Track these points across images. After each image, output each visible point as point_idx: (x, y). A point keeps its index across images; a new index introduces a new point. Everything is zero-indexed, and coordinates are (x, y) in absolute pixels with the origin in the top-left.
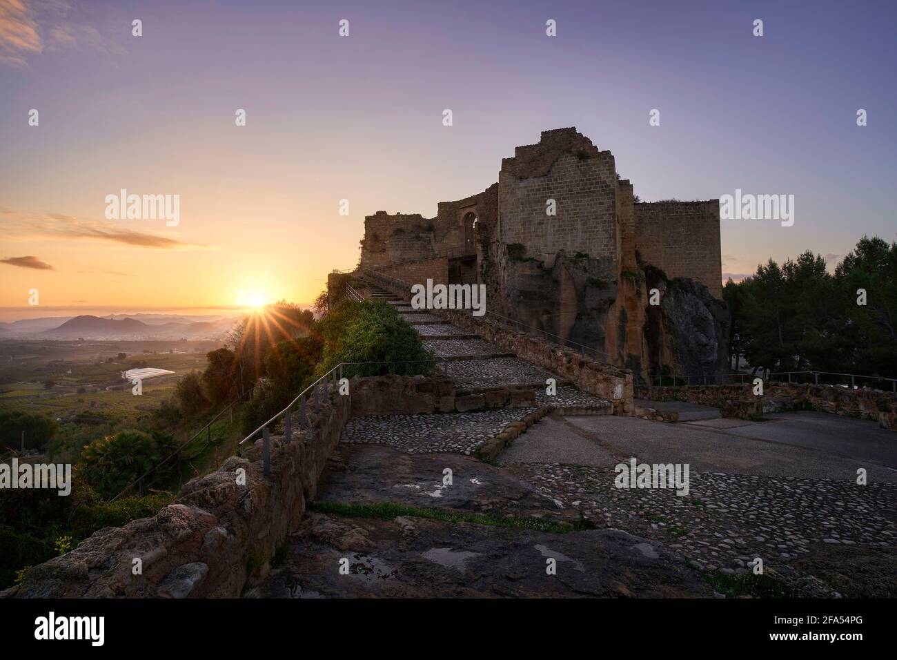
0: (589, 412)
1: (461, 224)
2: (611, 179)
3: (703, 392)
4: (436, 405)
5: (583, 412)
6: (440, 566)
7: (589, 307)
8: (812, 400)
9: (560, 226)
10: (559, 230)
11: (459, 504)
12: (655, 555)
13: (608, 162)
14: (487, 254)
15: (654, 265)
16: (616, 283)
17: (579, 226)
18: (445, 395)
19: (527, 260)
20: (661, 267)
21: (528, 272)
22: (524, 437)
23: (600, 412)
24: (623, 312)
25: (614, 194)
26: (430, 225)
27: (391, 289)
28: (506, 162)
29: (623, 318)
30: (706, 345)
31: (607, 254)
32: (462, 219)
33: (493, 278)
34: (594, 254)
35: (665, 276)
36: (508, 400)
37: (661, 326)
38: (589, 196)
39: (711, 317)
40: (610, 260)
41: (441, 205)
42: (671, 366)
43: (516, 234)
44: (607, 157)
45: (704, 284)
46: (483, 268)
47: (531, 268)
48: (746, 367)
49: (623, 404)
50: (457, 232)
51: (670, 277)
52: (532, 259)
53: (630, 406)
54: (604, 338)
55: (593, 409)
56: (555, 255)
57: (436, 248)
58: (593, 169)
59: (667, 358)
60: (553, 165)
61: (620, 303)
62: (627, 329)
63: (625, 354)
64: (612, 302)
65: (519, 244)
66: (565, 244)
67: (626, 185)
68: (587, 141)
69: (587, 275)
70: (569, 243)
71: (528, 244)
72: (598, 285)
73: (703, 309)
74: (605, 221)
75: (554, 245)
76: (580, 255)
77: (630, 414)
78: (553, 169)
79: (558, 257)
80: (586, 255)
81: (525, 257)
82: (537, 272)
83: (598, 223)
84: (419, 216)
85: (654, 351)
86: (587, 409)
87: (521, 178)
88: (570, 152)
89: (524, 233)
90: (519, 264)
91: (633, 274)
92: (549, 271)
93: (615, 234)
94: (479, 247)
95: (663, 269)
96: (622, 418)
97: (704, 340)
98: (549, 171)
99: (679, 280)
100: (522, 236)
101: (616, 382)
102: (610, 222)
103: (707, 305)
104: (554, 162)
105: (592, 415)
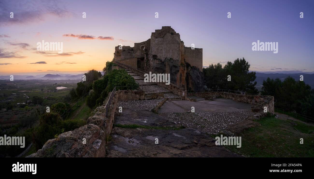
0: (177, 99)
1: (140, 49)
2: (179, 40)
3: (200, 94)
4: (140, 98)
5: (175, 100)
6: (151, 141)
7: (173, 72)
8: (222, 96)
9: (166, 51)
10: (166, 52)
11: (152, 124)
12: (200, 133)
13: (178, 36)
14: (147, 57)
15: (188, 62)
16: (179, 66)
17: (171, 51)
18: (142, 95)
19: (158, 59)
20: (190, 63)
21: (158, 62)
22: (163, 106)
23: (179, 99)
24: (181, 74)
25: (179, 44)
26: (132, 49)
27: (123, 66)
28: (153, 33)
29: (181, 75)
30: (199, 83)
31: (177, 59)
32: (141, 47)
33: (149, 64)
34: (174, 59)
35: (190, 65)
36: (158, 96)
37: (189, 77)
38: (173, 44)
39: (200, 76)
40: (178, 60)
41: (135, 44)
42: (191, 88)
43: (155, 52)
44: (178, 35)
45: (199, 68)
46: (146, 61)
47: (159, 61)
48: (207, 88)
49: (184, 97)
50: (139, 51)
51: (191, 66)
52: (159, 59)
53: (186, 98)
54: (176, 80)
55: (178, 99)
56: (165, 58)
57: (134, 55)
58: (175, 37)
59: (190, 86)
60: (165, 35)
61: (180, 71)
62: (182, 78)
63: (181, 84)
64: (178, 71)
65: (156, 55)
66: (167, 56)
67: (182, 42)
68: (173, 30)
69: (172, 64)
70: (168, 55)
71: (158, 55)
72: (175, 67)
73: (198, 74)
74: (177, 51)
75: (165, 56)
76: (171, 59)
77: (186, 100)
78: (165, 36)
79: (165, 59)
80: (172, 59)
81: (157, 58)
82: (160, 62)
83: (175, 51)
84: (129, 46)
85: (188, 84)
86: (176, 99)
87: (157, 38)
88: (169, 32)
89: (157, 52)
90: (156, 60)
91: (183, 64)
92: (163, 62)
93: (179, 54)
94: (145, 55)
95: (190, 64)
96: (185, 101)
97: (199, 81)
98: (164, 37)
99: (194, 67)
100: (156, 53)
101: (183, 92)
102: (178, 51)
103: (199, 73)
104: (165, 34)
105: (177, 100)
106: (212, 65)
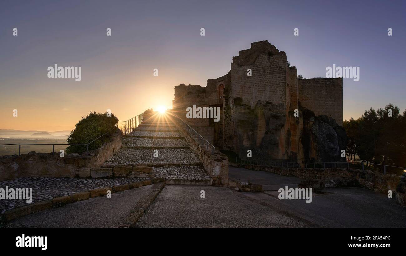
1: (217, 90)
2: (284, 65)
7: (271, 128)
9: (259, 89)
10: (258, 91)
13: (283, 57)
14: (227, 103)
15: (309, 109)
16: (285, 116)
17: (268, 88)
19: (243, 105)
20: (313, 110)
21: (243, 111)
24: (289, 131)
25: (285, 72)
26: (204, 90)
28: (234, 58)
29: (289, 133)
30: (333, 148)
31: (281, 102)
32: (218, 87)
33: (230, 114)
34: (275, 102)
35: (314, 114)
37: (311, 139)
38: (273, 74)
39: (336, 135)
40: (283, 105)
41: (209, 81)
43: (238, 93)
44: (283, 54)
45: (334, 119)
46: (225, 110)
47: (245, 109)
50: (215, 93)
51: (316, 114)
52: (245, 105)
54: (278, 143)
56: (256, 103)
57: (206, 101)
58: (276, 60)
59: (313, 154)
60: (256, 59)
61: (287, 126)
62: (291, 139)
63: (289, 151)
64: (283, 126)
65: (239, 98)
66: (261, 98)
67: (294, 69)
68: (274, 47)
69: (271, 112)
70: (263, 97)
71: (244, 98)
72: (275, 117)
73: (332, 130)
74: (281, 86)
75: (256, 98)
76: (268, 103)
78: (257, 61)
80: (271, 103)
81: (242, 104)
82: (247, 111)
83: (277, 87)
84: (199, 86)
87: (241, 66)
88: (264, 52)
89: (242, 92)
90: (239, 107)
92: (253, 111)
93: (285, 92)
94: (224, 100)
97: (332, 146)
98: (254, 62)
99: (321, 116)
100: (241, 94)
102: (283, 86)
103: (335, 129)
104: (257, 57)
106: (372, 111)
